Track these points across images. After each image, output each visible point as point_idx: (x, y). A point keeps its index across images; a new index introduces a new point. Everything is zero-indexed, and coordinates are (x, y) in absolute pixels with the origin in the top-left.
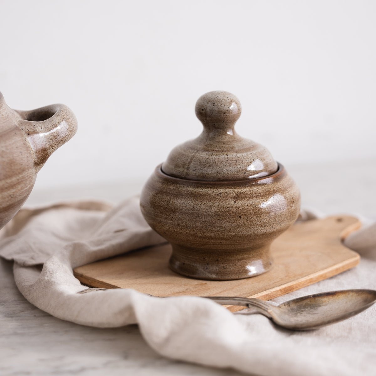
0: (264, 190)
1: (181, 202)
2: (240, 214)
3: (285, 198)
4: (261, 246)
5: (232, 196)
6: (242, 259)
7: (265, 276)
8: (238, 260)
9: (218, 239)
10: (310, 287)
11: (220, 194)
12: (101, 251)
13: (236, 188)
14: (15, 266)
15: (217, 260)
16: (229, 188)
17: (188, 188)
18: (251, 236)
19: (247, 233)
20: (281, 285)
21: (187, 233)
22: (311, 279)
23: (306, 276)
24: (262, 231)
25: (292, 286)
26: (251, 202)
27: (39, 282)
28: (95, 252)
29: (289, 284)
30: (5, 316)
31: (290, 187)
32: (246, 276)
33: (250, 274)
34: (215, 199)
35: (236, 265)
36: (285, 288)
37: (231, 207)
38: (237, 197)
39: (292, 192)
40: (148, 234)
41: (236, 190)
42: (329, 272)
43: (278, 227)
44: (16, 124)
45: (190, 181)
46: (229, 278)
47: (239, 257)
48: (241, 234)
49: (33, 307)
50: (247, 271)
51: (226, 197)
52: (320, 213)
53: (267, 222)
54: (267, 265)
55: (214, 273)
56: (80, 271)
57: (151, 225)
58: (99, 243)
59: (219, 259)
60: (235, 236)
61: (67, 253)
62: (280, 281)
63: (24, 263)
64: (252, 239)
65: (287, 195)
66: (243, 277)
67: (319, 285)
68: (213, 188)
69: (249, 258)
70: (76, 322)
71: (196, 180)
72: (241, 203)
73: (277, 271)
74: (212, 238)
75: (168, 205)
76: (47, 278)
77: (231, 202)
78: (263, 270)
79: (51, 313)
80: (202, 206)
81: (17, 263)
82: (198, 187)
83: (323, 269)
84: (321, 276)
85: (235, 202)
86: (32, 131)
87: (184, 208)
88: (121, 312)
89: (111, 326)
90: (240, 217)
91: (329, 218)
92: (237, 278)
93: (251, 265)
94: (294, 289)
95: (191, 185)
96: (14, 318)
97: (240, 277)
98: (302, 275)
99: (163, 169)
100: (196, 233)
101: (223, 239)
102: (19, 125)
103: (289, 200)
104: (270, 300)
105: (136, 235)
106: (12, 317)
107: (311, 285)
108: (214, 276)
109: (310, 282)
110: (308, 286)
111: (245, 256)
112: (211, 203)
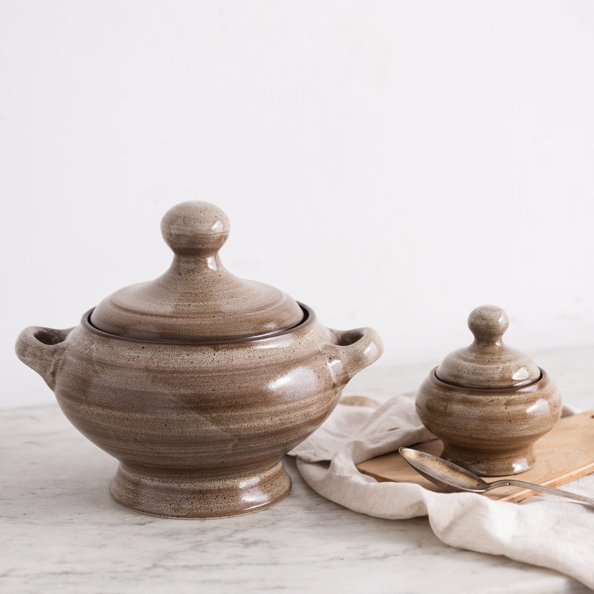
0: (531, 397)
1: (457, 408)
2: (511, 419)
3: (549, 404)
4: (526, 446)
5: (503, 403)
6: (510, 458)
7: (529, 472)
8: (506, 458)
9: (490, 440)
10: (570, 483)
11: (493, 400)
12: (379, 448)
13: (506, 395)
14: (298, 462)
15: (488, 459)
16: (500, 395)
17: (463, 395)
18: (520, 437)
19: (516, 436)
20: (546, 481)
21: (462, 435)
22: (572, 475)
23: (567, 473)
24: (530, 433)
25: (555, 482)
26: (520, 408)
27: (330, 477)
28: (374, 450)
29: (553, 481)
30: (305, 509)
31: (553, 393)
32: (513, 473)
33: (516, 471)
34: (489, 405)
35: (504, 463)
36: (549, 484)
37: (503, 412)
38: (508, 404)
39: (555, 397)
40: (420, 432)
41: (507, 397)
42: (587, 469)
43: (543, 429)
44: (320, 348)
45: (465, 389)
46: (498, 474)
47: (507, 456)
48: (511, 436)
49: (327, 501)
50: (513, 469)
51: (498, 404)
52: (576, 410)
53: (534, 425)
54: (531, 462)
55: (484, 470)
56: (363, 467)
57: (425, 424)
58: (376, 441)
59: (489, 458)
60: (506, 438)
61: (349, 451)
62: (544, 478)
63: (309, 459)
64: (520, 441)
65: (551, 400)
66: (511, 474)
67: (578, 481)
68: (487, 396)
69: (516, 457)
70: (370, 514)
71: (471, 388)
72: (511, 409)
73: (540, 468)
74: (484, 440)
75: (445, 409)
76: (338, 474)
77: (503, 408)
78: (527, 467)
79: (346, 505)
80: (477, 412)
81: (301, 459)
82: (472, 394)
83: (582, 466)
84: (581, 473)
85: (506, 408)
86: (334, 355)
87: (461, 413)
88: (412, 506)
89: (402, 518)
90: (510, 421)
91: (585, 414)
92: (506, 474)
93: (517, 464)
94: (556, 485)
95: (466, 393)
96: (313, 511)
97: (508, 473)
98: (563, 472)
99: (437, 374)
100: (471, 436)
101: (495, 441)
102: (323, 349)
103: (553, 405)
104: (536, 495)
105: (409, 434)
106: (311, 510)
107: (572, 481)
108: (484, 473)
109: (571, 478)
110: (569, 482)
111: (512, 455)
112: (485, 409)
